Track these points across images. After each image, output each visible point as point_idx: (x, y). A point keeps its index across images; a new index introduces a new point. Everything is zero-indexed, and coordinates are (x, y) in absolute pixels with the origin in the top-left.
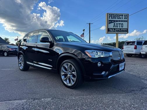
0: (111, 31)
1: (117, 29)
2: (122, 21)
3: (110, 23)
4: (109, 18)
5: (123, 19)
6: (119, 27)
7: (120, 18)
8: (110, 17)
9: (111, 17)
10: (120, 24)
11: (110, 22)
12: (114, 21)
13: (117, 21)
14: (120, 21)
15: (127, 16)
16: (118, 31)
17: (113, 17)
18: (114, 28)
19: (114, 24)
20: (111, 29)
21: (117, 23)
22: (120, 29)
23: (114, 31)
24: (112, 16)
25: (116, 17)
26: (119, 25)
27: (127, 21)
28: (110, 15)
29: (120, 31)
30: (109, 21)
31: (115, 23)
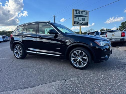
0: (76, 24)
1: (80, 22)
3: (75, 17)
4: (75, 13)
5: (85, 15)
6: (82, 21)
7: (83, 14)
8: (75, 12)
9: (76, 13)
10: (82, 18)
11: (76, 16)
12: (79, 16)
13: (80, 16)
14: (82, 16)
15: (87, 12)
16: (81, 24)
17: (77, 13)
18: (79, 21)
19: (79, 18)
20: (76, 22)
21: (81, 17)
22: (83, 22)
23: (78, 24)
24: (77, 12)
25: (80, 12)
26: (82, 19)
27: (87, 17)
28: (76, 11)
29: (82, 24)
30: (75, 15)
31: (79, 17)
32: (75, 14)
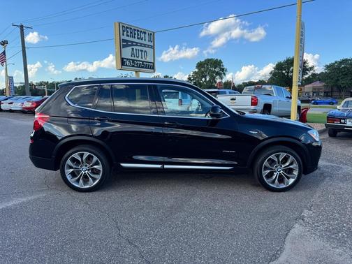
0: (126, 65)
1: (137, 61)
2: (145, 46)
3: (124, 46)
4: (123, 35)
5: (147, 43)
6: (140, 59)
7: (142, 39)
8: (123, 31)
9: (125, 33)
10: (142, 51)
11: (125, 44)
12: (133, 44)
13: (137, 44)
14: (141, 45)
15: (152, 35)
16: (139, 67)
17: (129, 34)
18: (133, 58)
19: (133, 49)
20: (127, 59)
21: (137, 47)
22: (143, 62)
23: (133, 66)
24: (127, 32)
25: (135, 34)
26: (140, 53)
27: (153, 47)
28: (125, 29)
29: (142, 67)
30: (124, 41)
31: (135, 47)
32: (122, 37)
